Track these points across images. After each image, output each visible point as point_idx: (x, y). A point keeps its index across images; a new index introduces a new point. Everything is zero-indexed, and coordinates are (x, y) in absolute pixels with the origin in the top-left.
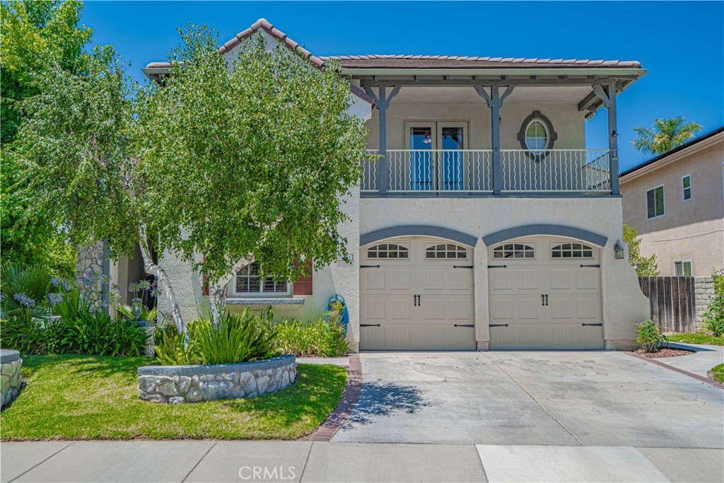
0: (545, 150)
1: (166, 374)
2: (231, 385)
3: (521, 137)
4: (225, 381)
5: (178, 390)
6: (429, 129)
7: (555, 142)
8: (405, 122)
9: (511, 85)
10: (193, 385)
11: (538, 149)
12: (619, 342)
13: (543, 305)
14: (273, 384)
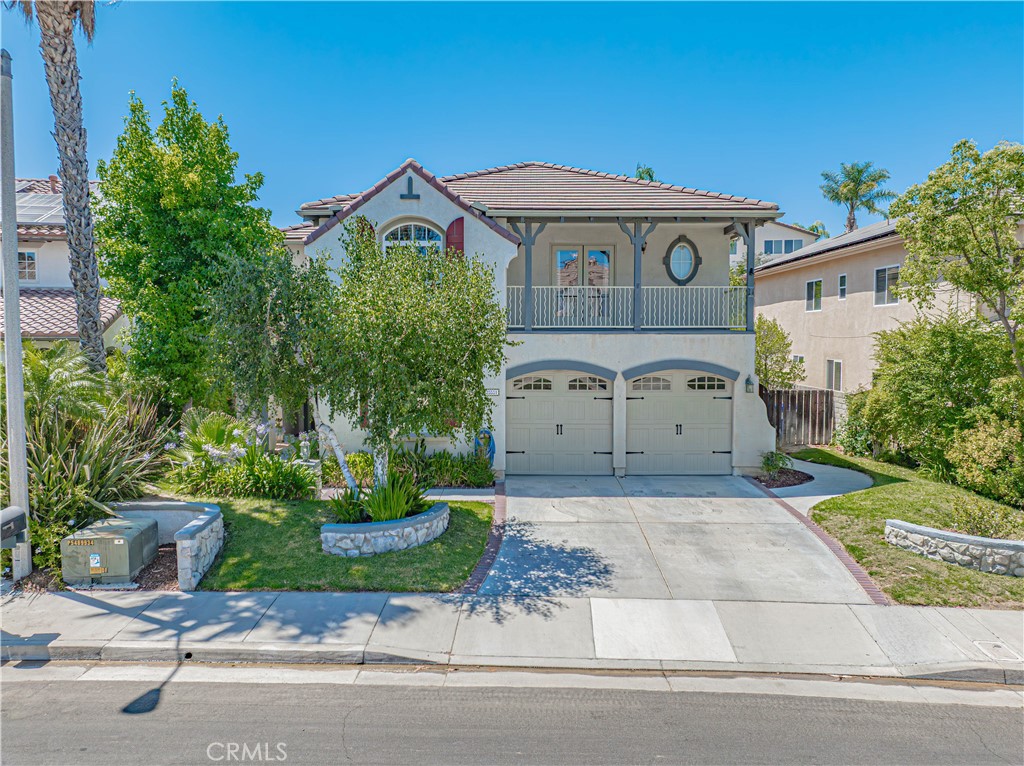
2: (397, 539)
3: (666, 261)
4: (391, 536)
5: (354, 544)
7: (700, 266)
9: (654, 223)
10: (366, 541)
13: (677, 434)
14: (430, 534)
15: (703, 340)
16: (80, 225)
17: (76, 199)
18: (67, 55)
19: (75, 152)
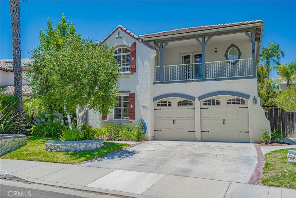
0: (237, 60)
1: (52, 143)
2: (70, 147)
3: (226, 55)
4: (68, 146)
5: (54, 148)
6: (189, 56)
7: (241, 56)
8: (180, 54)
9: (209, 37)
10: (58, 147)
11: (234, 59)
12: (256, 139)
13: (223, 124)
14: (87, 148)
15: (233, 82)
16: (16, 53)
17: (15, 45)
18: (16, 4)
19: (16, 31)
